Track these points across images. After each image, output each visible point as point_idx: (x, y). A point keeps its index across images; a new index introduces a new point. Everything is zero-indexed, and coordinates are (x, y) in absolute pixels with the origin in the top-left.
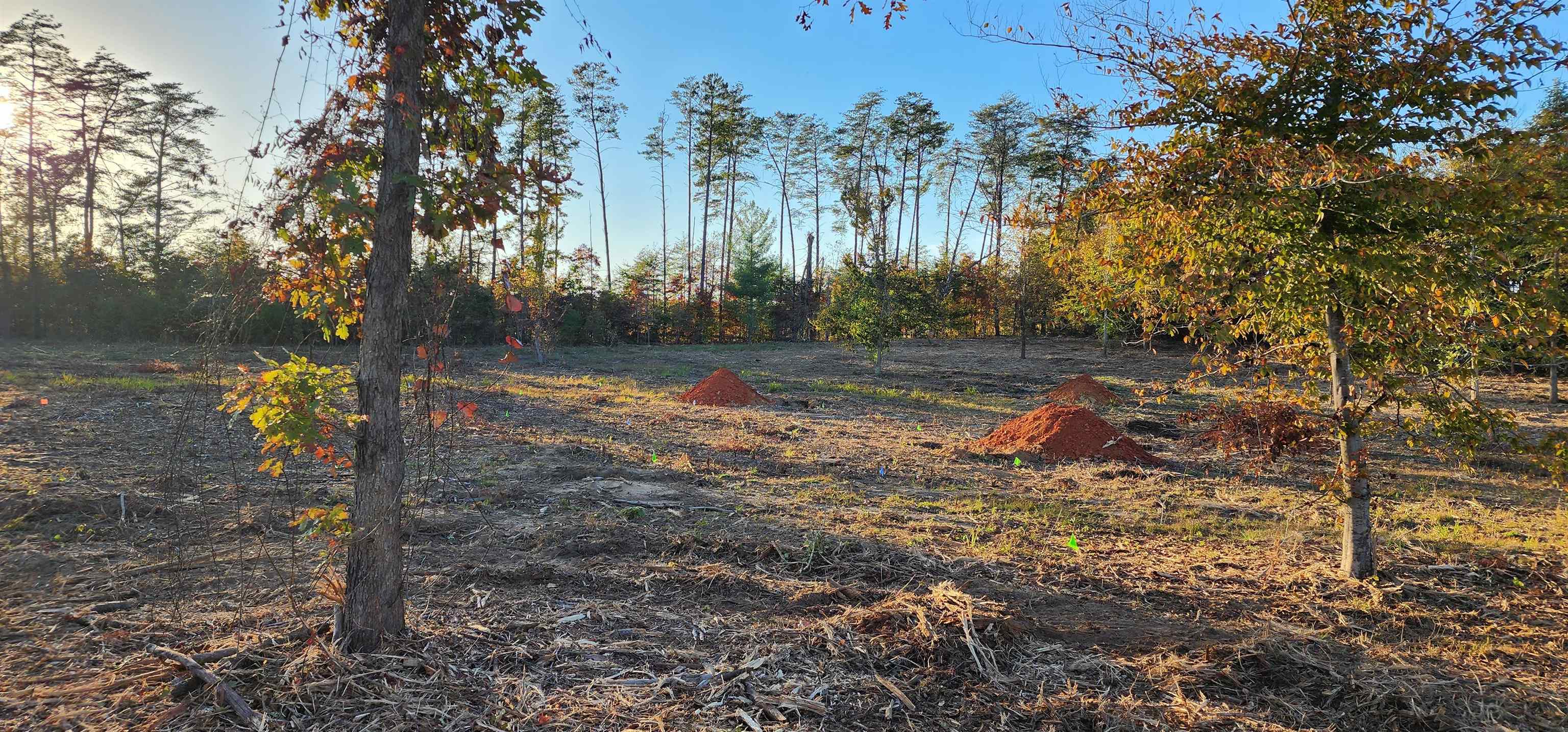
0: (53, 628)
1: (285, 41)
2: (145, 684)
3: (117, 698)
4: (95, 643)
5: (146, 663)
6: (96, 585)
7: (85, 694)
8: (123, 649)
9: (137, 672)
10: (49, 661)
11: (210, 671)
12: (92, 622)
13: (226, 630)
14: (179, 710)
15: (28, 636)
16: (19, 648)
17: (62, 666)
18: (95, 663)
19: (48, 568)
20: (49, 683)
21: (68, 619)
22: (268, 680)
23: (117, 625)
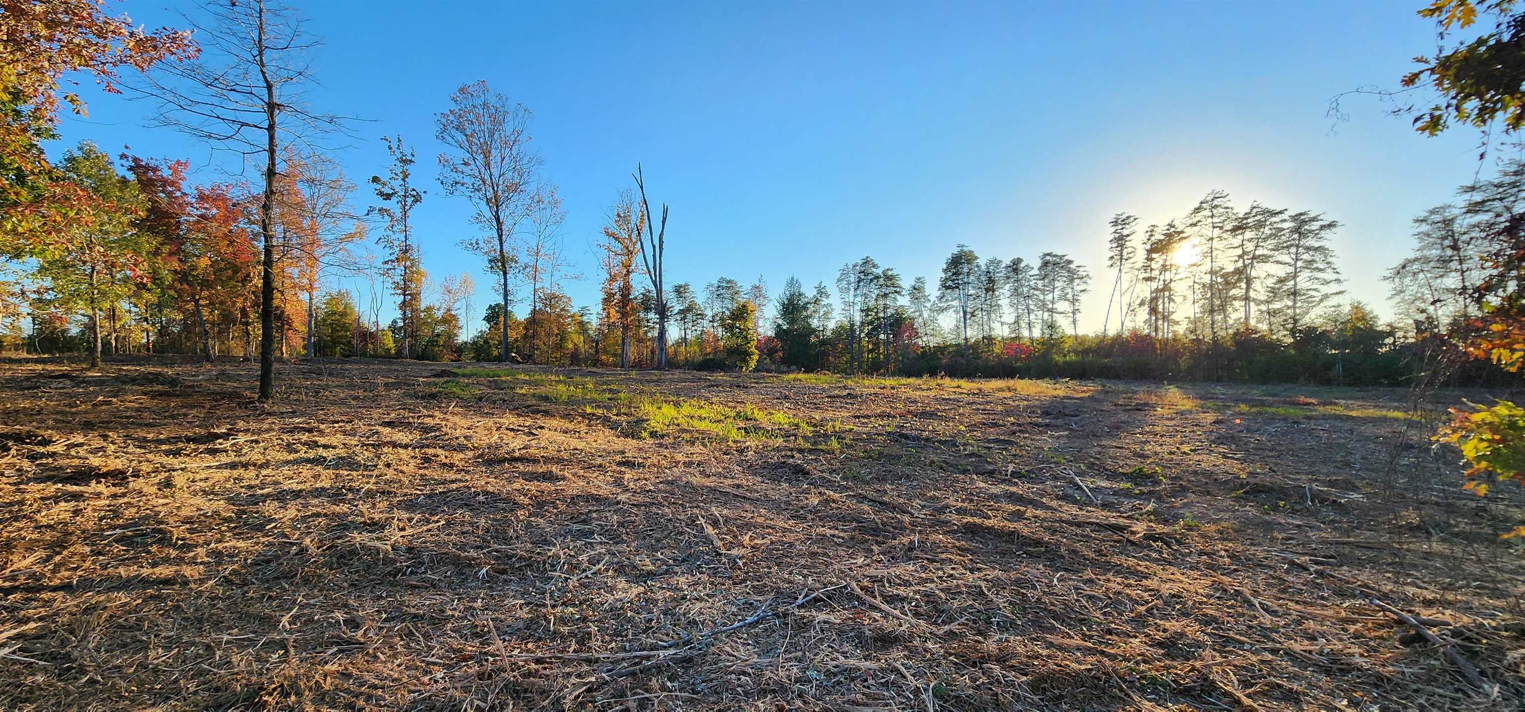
0: (1286, 566)
1: (1482, 156)
2: (1370, 625)
3: (1352, 628)
4: (1318, 584)
5: (1366, 610)
6: (1302, 544)
7: (1325, 618)
8: (1342, 594)
9: (1359, 614)
10: (1291, 587)
11: (1432, 632)
12: (1312, 569)
13: (1428, 604)
14: (1410, 654)
15: (1270, 567)
16: (1266, 573)
17: (1301, 594)
18: (1322, 598)
19: (1269, 527)
20: (1297, 602)
21: (1292, 563)
22: (1489, 656)
23: (1333, 577)
